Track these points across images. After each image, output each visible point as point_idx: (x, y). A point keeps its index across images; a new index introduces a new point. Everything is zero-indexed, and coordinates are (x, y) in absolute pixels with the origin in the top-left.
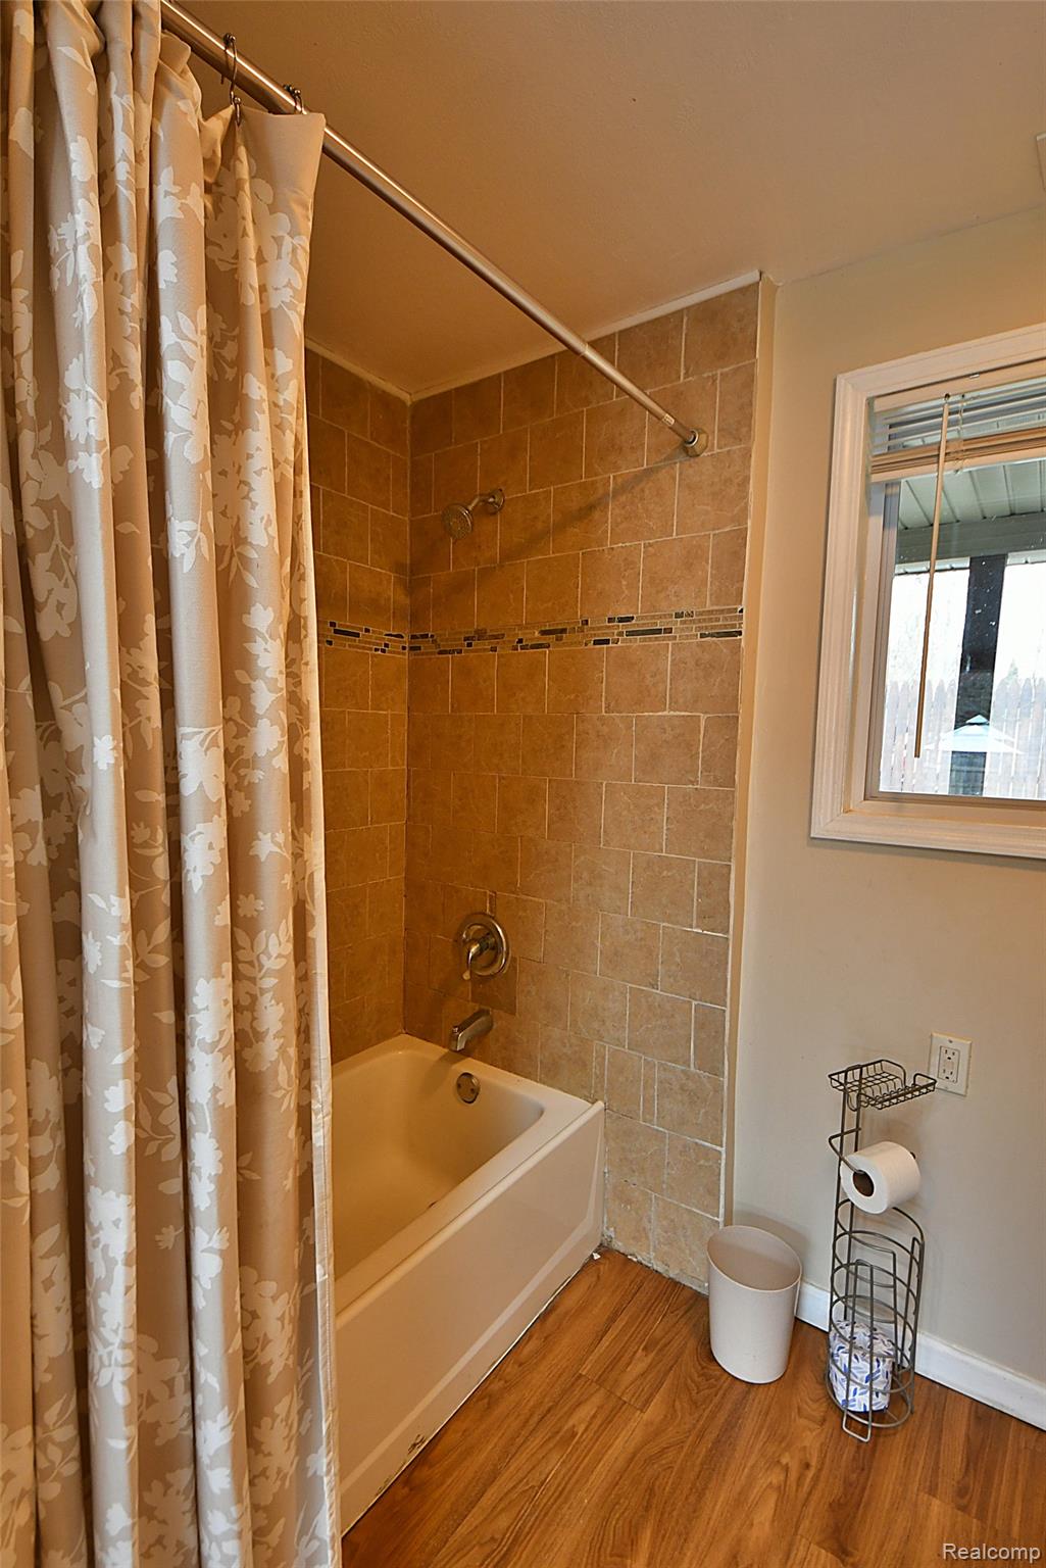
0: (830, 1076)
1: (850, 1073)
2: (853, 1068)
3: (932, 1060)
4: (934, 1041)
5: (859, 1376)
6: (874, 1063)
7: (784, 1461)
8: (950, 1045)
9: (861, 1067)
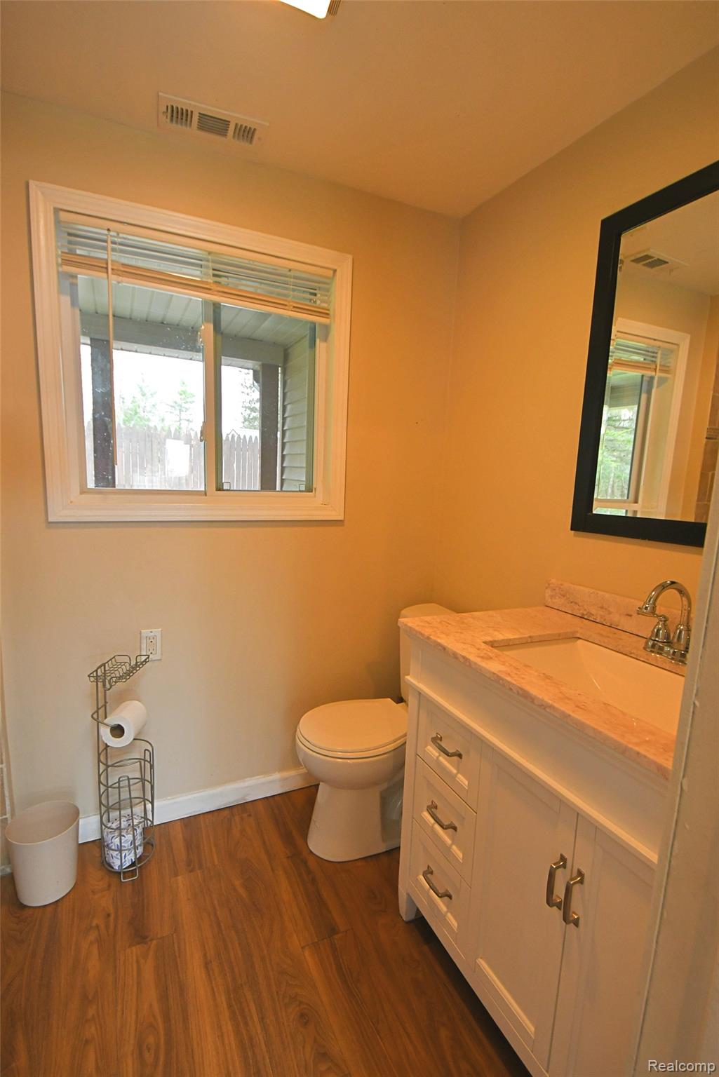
0: (89, 676)
1: (99, 671)
2: (100, 667)
3: (142, 646)
4: (142, 634)
5: (126, 845)
6: (111, 660)
7: (94, 924)
8: (152, 634)
9: (104, 665)
